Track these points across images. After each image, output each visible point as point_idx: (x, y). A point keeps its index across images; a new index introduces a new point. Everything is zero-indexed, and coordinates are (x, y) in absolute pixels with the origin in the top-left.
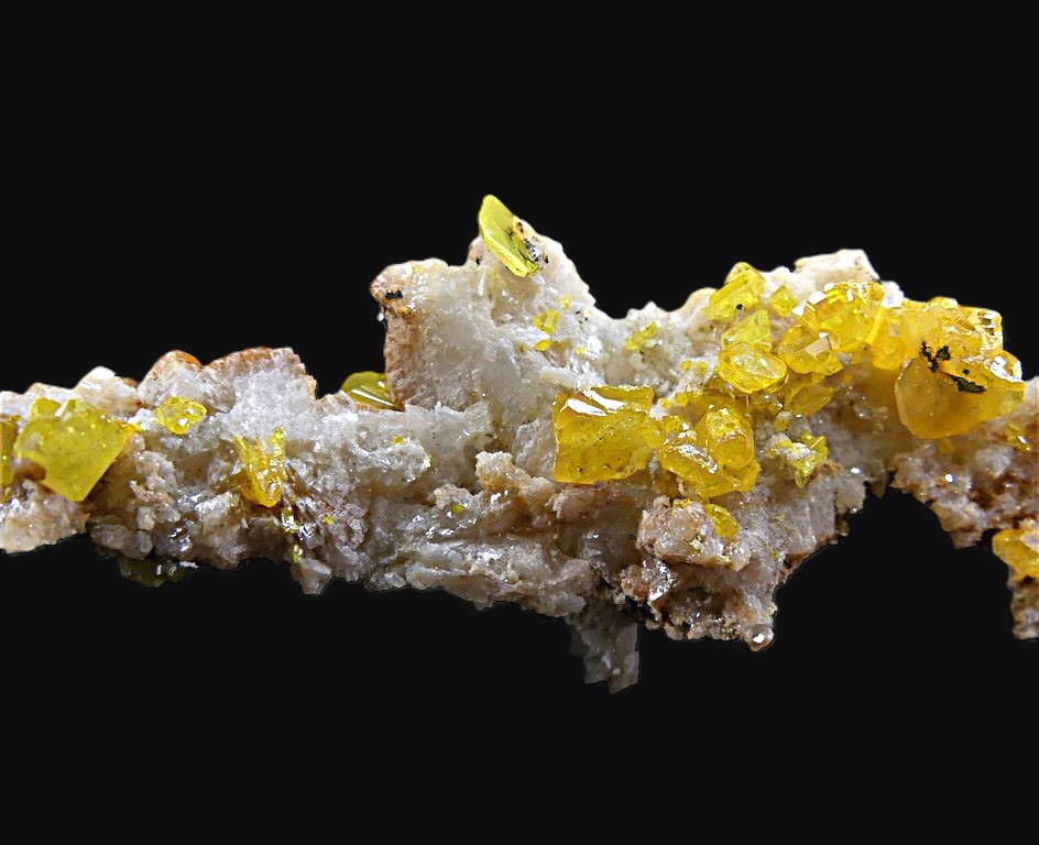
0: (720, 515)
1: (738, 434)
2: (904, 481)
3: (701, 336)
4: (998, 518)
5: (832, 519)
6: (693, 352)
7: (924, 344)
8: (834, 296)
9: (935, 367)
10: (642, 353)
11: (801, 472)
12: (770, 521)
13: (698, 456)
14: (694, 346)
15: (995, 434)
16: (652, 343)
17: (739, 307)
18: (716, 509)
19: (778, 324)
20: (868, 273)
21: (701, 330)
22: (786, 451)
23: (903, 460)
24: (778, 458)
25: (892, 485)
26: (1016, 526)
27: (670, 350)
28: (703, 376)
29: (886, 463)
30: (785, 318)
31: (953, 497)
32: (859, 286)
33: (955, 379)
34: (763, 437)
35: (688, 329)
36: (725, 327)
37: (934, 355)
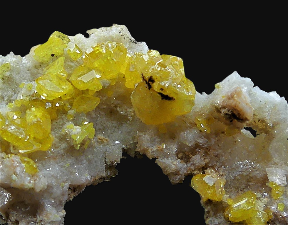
0: (28, 163)
1: (38, 121)
2: (140, 147)
3: (35, 71)
4: (193, 168)
5: (103, 167)
6: (31, 79)
7: (142, 74)
8: (98, 50)
9: (150, 87)
10: (3, 79)
11: (76, 141)
12: (62, 166)
13: (17, 132)
14: (32, 75)
15: (190, 123)
16: (8, 74)
17: (53, 55)
18: (26, 159)
19: (72, 64)
20: (128, 37)
21: (35, 67)
22: (71, 131)
23: (140, 136)
24: (67, 134)
25: (136, 150)
26: (204, 173)
27: (17, 77)
28: (30, 91)
29: (133, 139)
30: (77, 61)
31: (167, 156)
32: (110, 45)
33: (160, 93)
34: (61, 123)
35: (29, 67)
36: (45, 65)
37: (148, 80)
